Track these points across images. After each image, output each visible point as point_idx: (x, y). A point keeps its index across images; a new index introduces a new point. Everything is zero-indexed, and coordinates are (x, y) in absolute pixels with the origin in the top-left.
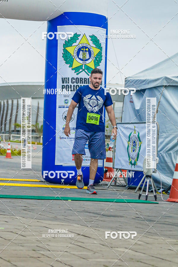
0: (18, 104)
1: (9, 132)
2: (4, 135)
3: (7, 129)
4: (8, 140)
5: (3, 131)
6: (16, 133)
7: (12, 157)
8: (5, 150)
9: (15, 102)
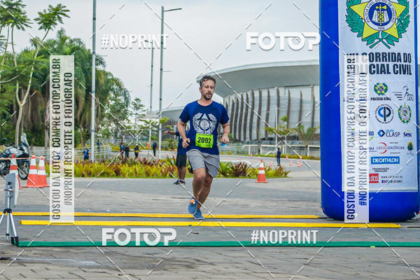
0: (269, 97)
1: (257, 141)
2: (249, 145)
3: (254, 137)
4: (257, 154)
5: (248, 140)
6: (269, 142)
7: (267, 180)
8: (254, 169)
9: (265, 93)
